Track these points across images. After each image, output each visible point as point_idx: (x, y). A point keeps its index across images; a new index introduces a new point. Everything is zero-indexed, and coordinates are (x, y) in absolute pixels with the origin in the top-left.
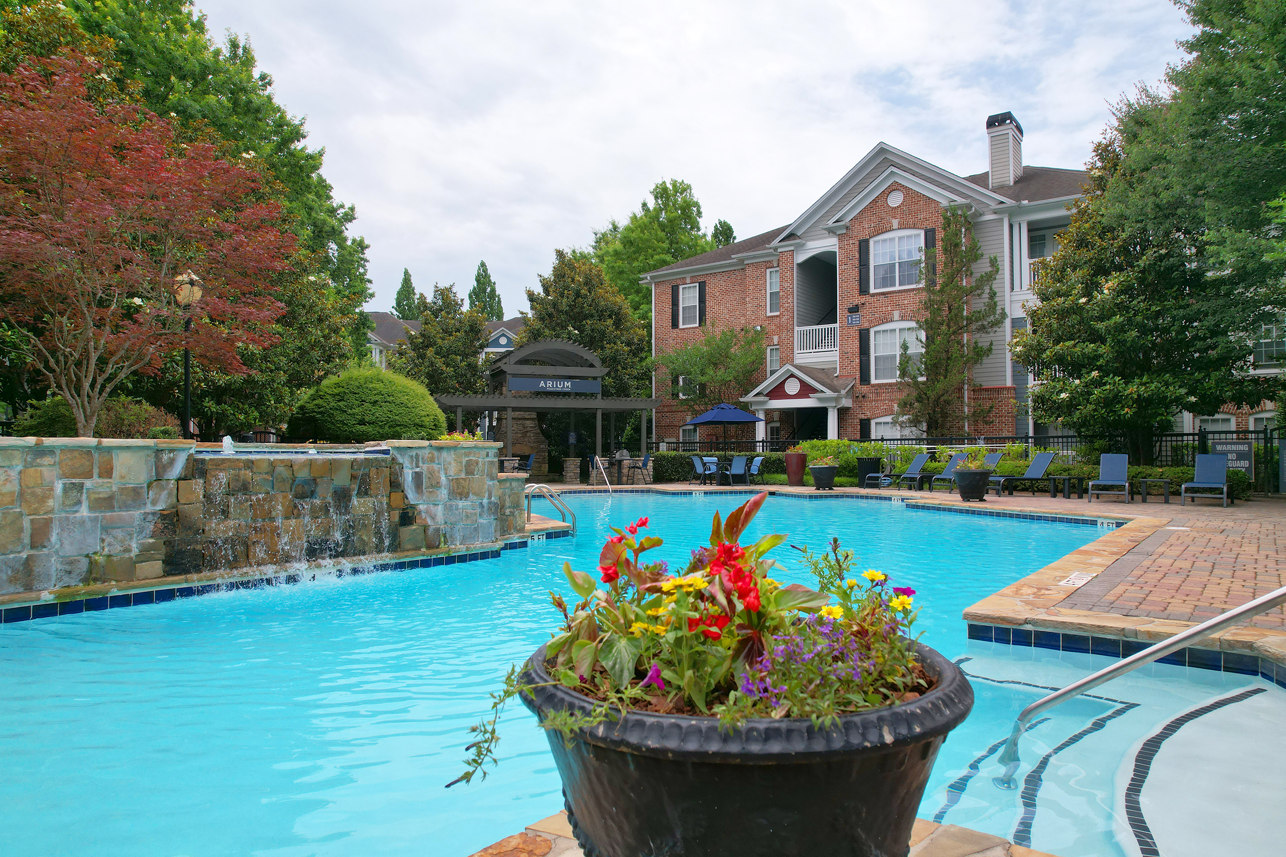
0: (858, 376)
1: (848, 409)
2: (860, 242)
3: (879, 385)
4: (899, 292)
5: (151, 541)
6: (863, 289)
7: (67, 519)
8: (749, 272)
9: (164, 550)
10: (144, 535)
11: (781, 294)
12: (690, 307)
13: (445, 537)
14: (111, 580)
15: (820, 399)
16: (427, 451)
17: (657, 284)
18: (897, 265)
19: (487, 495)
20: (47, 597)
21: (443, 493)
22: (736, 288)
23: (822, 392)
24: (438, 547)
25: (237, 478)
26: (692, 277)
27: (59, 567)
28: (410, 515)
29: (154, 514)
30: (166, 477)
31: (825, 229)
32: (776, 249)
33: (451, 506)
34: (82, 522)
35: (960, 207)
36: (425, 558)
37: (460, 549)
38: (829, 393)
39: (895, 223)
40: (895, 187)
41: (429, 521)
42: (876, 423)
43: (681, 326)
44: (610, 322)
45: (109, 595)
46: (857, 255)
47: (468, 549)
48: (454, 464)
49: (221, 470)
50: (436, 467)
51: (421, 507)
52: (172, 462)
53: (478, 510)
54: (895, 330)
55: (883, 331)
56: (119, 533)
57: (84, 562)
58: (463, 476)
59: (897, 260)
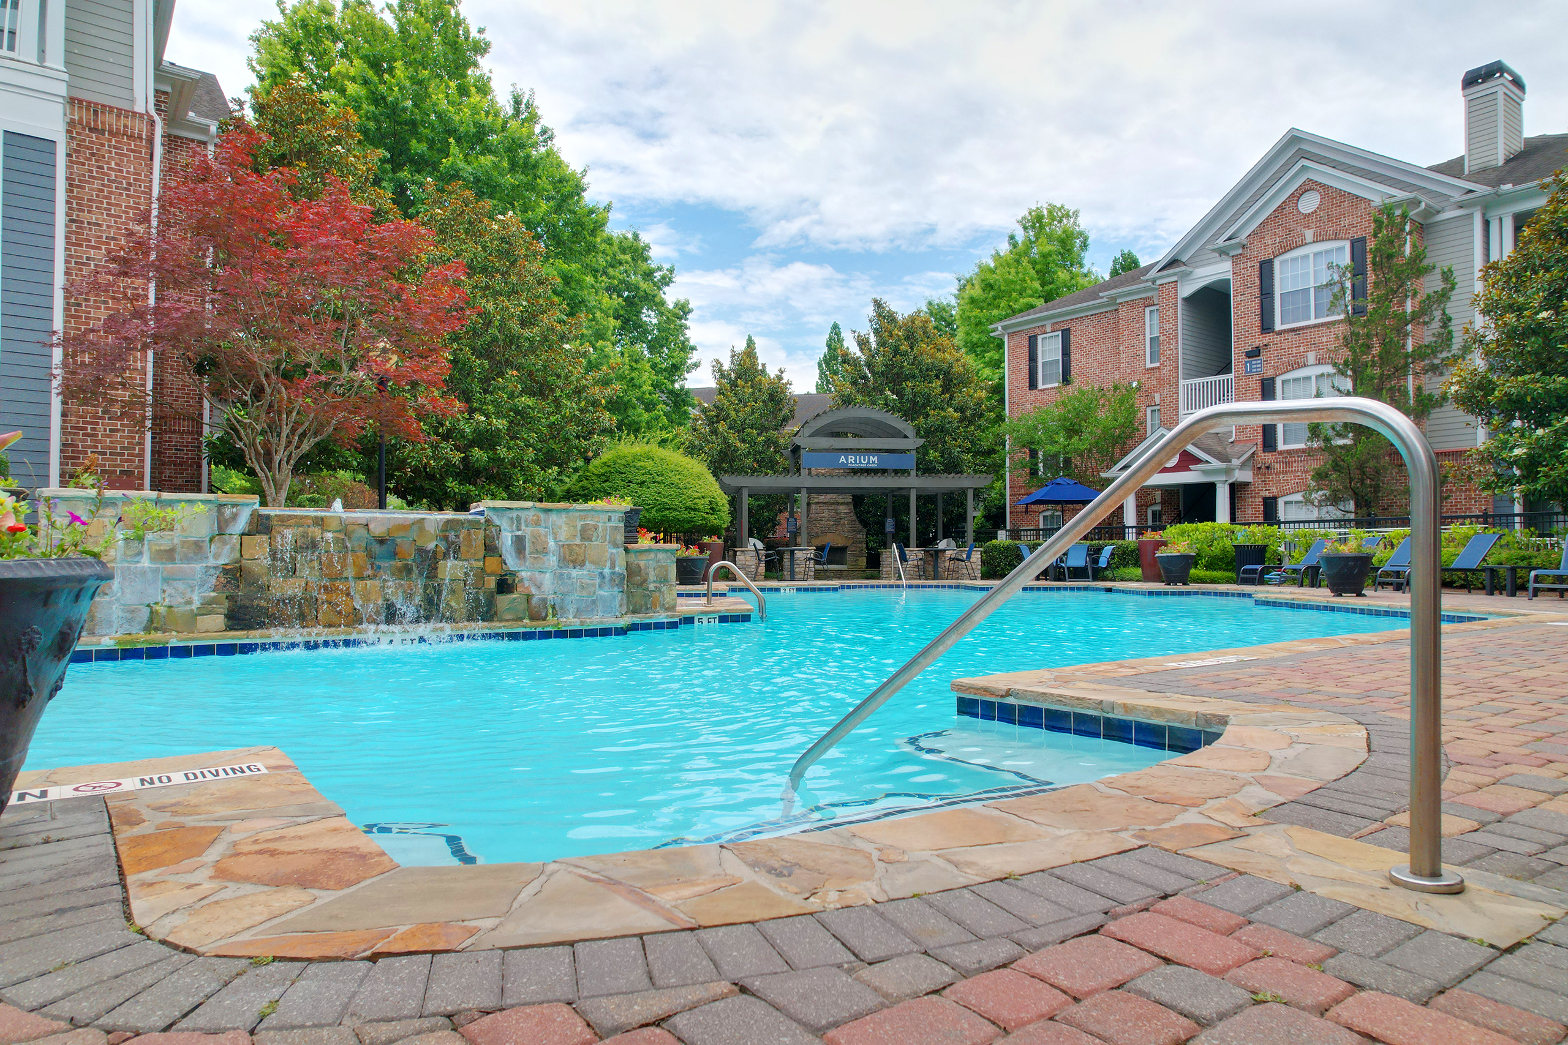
0: (1260, 441)
1: (1245, 485)
2: (1262, 264)
3: (1289, 452)
4: (1315, 326)
5: (213, 594)
6: (1266, 326)
7: (129, 568)
8: (1123, 312)
9: (226, 604)
10: (205, 588)
11: (1161, 338)
12: (1051, 363)
13: (553, 607)
14: (172, 630)
15: (1205, 472)
16: (531, 513)
17: (1010, 335)
18: (1312, 291)
19: (608, 564)
20: (107, 643)
21: (553, 560)
22: (1108, 334)
23: (1207, 462)
24: (544, 619)
25: (304, 535)
26: (1053, 324)
27: (121, 614)
28: (510, 582)
29: (216, 568)
30: (228, 532)
31: (1214, 250)
32: (1154, 281)
33: (562, 575)
34: (143, 573)
35: (1399, 204)
36: (528, 630)
37: (571, 622)
38: (1215, 464)
39: (1309, 235)
40: (1308, 187)
41: (533, 590)
42: (1286, 503)
43: (1040, 386)
44: (937, 384)
45: (169, 645)
46: (1257, 282)
47: (582, 623)
48: (565, 528)
49: (287, 527)
50: (542, 530)
51: (523, 574)
52: (235, 517)
53: (598, 581)
54: (1309, 378)
55: (1295, 380)
56: (180, 586)
57: (145, 613)
58: (578, 541)
59: (1312, 284)
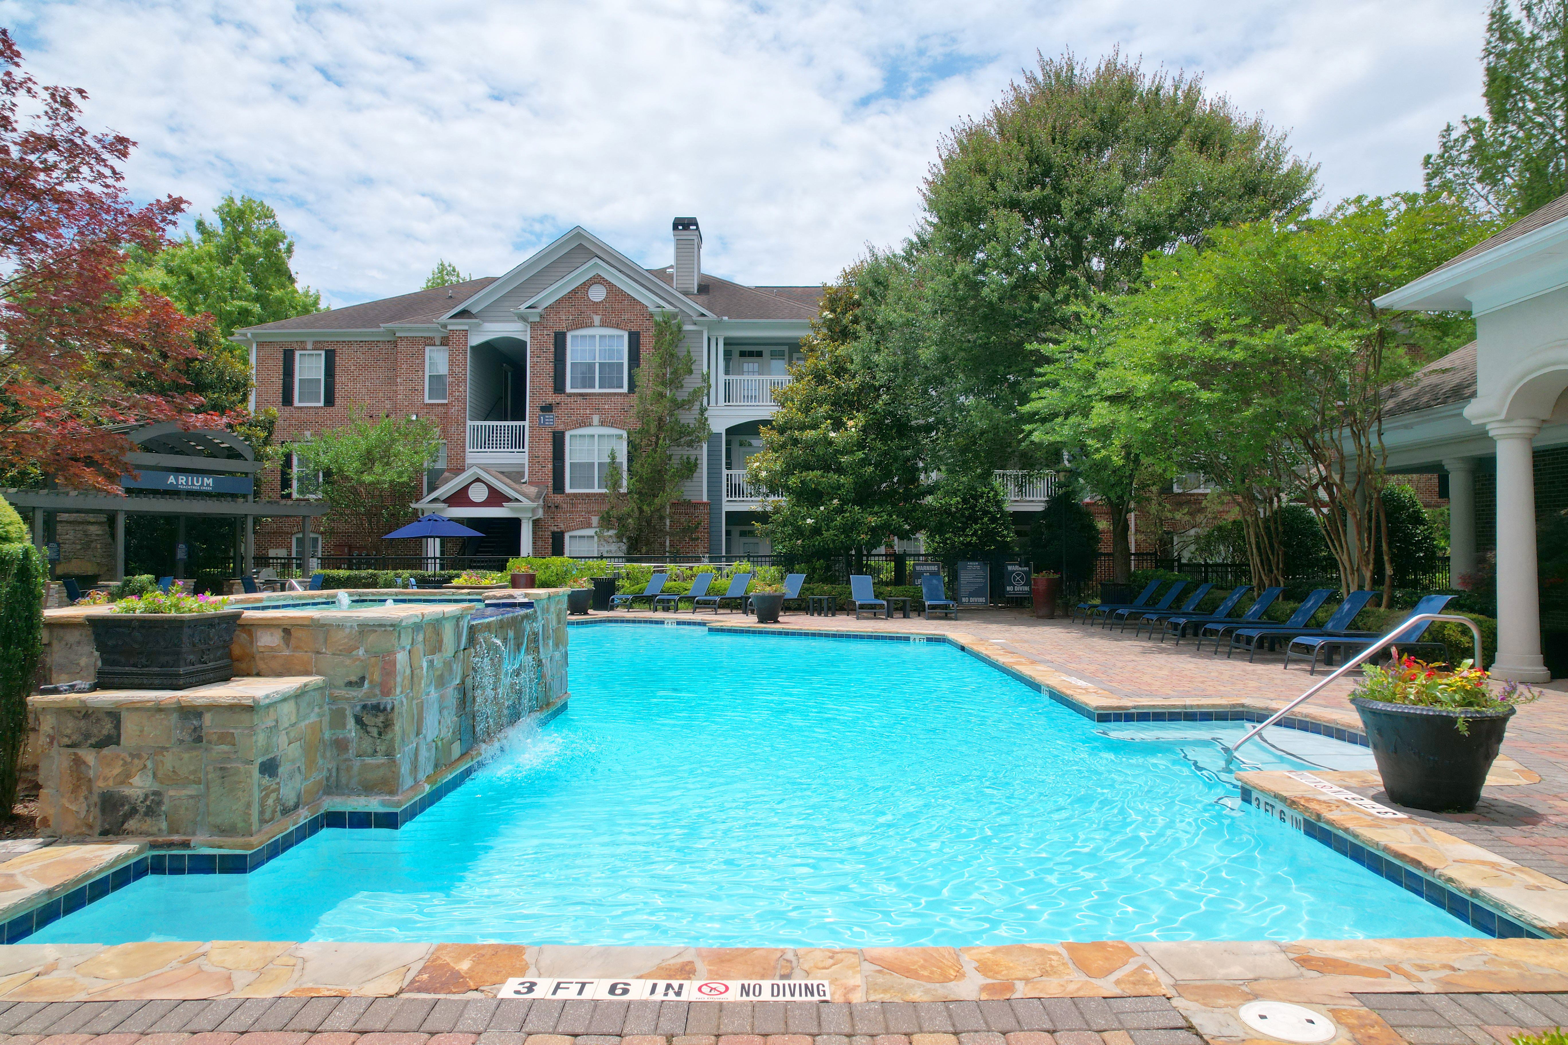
0: (550, 484)
1: (542, 521)
2: (556, 334)
3: (575, 495)
4: (600, 395)
6: (559, 386)
7: (428, 701)
8: (402, 346)
9: (460, 730)
11: (447, 379)
12: (310, 381)
14: (444, 765)
15: (513, 509)
17: (260, 345)
18: (597, 366)
22: (380, 363)
23: (517, 500)
26: (315, 342)
31: (515, 311)
32: (445, 325)
35: (667, 314)
38: (526, 502)
39: (596, 319)
40: (597, 280)
42: (572, 537)
43: (297, 403)
46: (552, 349)
51: (544, 661)
53: (562, 661)
54: (593, 436)
55: (580, 436)
56: (445, 713)
57: (434, 749)
59: (597, 360)
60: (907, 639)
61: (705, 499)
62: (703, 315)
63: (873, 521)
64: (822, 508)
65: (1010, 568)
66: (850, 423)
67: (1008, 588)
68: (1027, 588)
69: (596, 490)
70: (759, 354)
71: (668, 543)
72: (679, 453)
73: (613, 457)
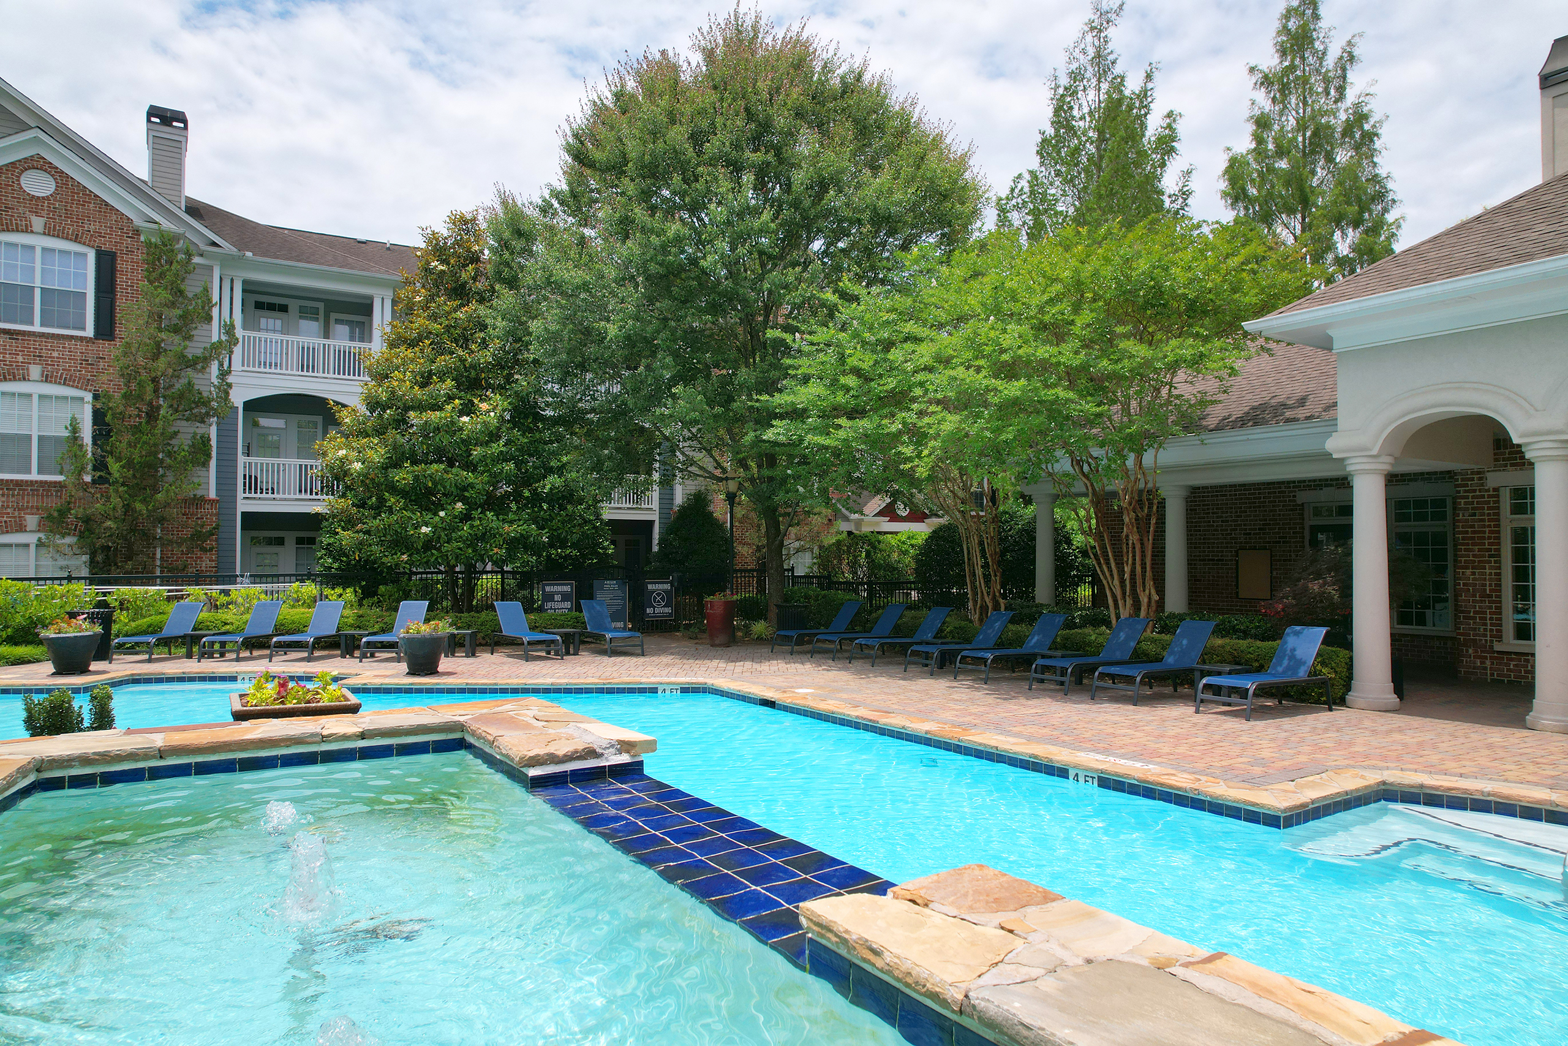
4: (42, 335)
18: (38, 293)
35: (167, 234)
39: (38, 223)
40: (39, 165)
54: (30, 396)
59: (38, 283)
60: (654, 690)
61: (213, 494)
62: (214, 244)
63: (511, 530)
64: (442, 514)
65: (650, 587)
66: (484, 406)
67: (648, 611)
68: (668, 610)
69: (34, 476)
70: (284, 309)
71: (158, 555)
72: (186, 432)
73: (75, 429)
